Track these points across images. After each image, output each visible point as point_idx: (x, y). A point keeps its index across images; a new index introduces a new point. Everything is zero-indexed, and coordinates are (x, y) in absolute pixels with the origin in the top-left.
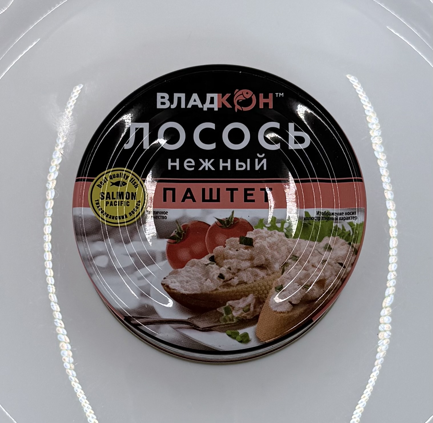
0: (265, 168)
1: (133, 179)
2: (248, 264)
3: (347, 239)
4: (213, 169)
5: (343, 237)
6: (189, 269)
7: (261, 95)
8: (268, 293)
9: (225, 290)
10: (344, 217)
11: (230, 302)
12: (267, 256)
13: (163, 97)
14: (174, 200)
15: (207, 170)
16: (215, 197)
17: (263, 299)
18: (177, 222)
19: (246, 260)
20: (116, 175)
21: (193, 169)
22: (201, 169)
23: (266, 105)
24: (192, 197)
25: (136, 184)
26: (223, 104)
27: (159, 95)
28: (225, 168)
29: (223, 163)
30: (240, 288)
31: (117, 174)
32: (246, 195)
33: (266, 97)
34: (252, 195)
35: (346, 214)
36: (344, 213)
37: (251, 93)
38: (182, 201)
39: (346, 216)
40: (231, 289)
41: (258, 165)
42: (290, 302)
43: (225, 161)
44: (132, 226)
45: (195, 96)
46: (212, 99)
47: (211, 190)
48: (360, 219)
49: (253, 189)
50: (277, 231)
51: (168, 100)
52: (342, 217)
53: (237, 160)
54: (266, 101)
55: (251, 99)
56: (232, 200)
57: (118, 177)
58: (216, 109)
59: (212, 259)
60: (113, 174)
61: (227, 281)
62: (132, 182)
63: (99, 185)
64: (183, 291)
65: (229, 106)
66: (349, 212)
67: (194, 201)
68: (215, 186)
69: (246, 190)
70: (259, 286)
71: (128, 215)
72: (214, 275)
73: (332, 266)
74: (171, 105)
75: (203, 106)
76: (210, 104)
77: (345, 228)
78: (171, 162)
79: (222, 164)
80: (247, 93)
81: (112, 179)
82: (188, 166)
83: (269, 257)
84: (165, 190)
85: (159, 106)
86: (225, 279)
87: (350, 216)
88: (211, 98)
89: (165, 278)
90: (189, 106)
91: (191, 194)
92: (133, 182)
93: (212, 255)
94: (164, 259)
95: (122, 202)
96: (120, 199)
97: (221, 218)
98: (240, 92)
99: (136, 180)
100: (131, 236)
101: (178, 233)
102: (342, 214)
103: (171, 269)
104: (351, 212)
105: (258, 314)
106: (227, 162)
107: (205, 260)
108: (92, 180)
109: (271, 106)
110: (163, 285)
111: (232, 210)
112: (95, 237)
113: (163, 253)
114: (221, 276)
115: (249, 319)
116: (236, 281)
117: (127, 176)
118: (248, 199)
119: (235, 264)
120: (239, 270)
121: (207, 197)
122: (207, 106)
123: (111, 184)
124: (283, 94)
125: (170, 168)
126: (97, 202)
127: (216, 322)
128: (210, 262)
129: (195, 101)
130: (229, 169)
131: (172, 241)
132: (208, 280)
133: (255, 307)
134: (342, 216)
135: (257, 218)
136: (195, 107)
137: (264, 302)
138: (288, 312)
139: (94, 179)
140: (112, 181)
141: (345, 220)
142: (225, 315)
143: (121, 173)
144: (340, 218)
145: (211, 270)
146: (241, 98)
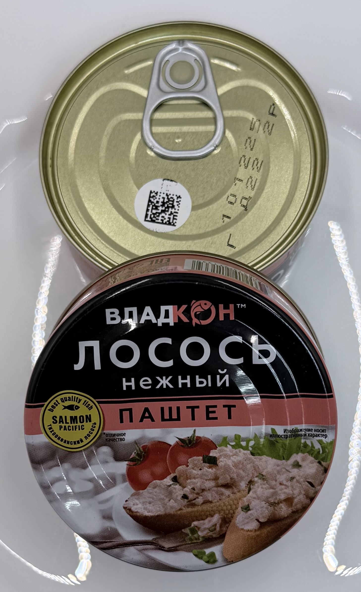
0: (227, 385)
1: (87, 402)
2: (212, 484)
3: (316, 458)
4: (171, 386)
5: (312, 455)
6: (151, 491)
7: (221, 306)
8: (234, 513)
9: (190, 510)
10: (313, 434)
11: (195, 523)
12: (232, 475)
13: (112, 313)
14: (131, 421)
15: (165, 387)
16: (175, 416)
17: (229, 518)
18: (136, 443)
19: (210, 480)
20: (68, 399)
21: (150, 387)
22: (158, 387)
23: (227, 316)
24: (150, 417)
25: (89, 406)
26: (179, 318)
27: (108, 311)
28: (184, 385)
29: (182, 379)
30: (205, 507)
31: (68, 397)
32: (208, 412)
33: (226, 307)
34: (214, 412)
35: (315, 430)
36: (314, 430)
37: (209, 304)
38: (140, 422)
39: (315, 433)
40: (195, 509)
41: (220, 382)
42: (258, 520)
43: (184, 378)
44: (89, 450)
45: (148, 309)
46: (167, 312)
47: (170, 409)
48: (330, 438)
49: (215, 406)
50: (241, 450)
51: (118, 315)
52: (312, 434)
53: (197, 377)
54: (226, 311)
55: (209, 310)
56: (193, 419)
57: (70, 400)
58: (172, 324)
59: (175, 479)
60: (65, 397)
61: (192, 501)
62: (85, 405)
63: (50, 409)
64: (146, 514)
65: (185, 320)
66: (318, 429)
67: (153, 420)
68: (174, 405)
69: (208, 407)
70: (225, 504)
71: (84, 439)
72: (177, 496)
73: (300, 484)
74: (122, 320)
75: (157, 320)
76: (165, 318)
77: (315, 445)
78: (126, 382)
79: (180, 381)
80: (205, 304)
81: (64, 402)
82: (144, 385)
83: (235, 476)
84: (121, 411)
85: (109, 322)
86: (189, 499)
87: (319, 433)
88: (166, 310)
89: (126, 501)
90: (142, 321)
91: (149, 413)
92: (87, 405)
93: (175, 475)
94: (124, 481)
95: (76, 427)
96: (74, 423)
97: (182, 437)
98: (198, 303)
99: (90, 402)
100: (89, 461)
101: (138, 455)
102: (311, 430)
103: (133, 491)
104: (320, 430)
105: (224, 532)
106: (186, 379)
107: (168, 481)
108: (42, 406)
109: (232, 318)
110: (125, 508)
111: (194, 428)
112: (51, 463)
113: (123, 475)
114: (185, 497)
115: (215, 538)
116: (200, 500)
117: (79, 399)
118: (210, 416)
119: (199, 484)
120: (203, 490)
121: (167, 416)
122: (161, 321)
123: (64, 407)
124: (245, 305)
125: (125, 388)
126: (50, 427)
127: (182, 542)
128: (172, 483)
129: (148, 315)
130: (189, 386)
131: (132, 463)
132: (172, 500)
133: (221, 527)
134: (311, 432)
135: (221, 436)
136: (148, 322)
137: (230, 521)
138: (255, 530)
139: (44, 404)
140: (63, 404)
141: (314, 437)
142: (190, 535)
143: (72, 397)
144: (309, 434)
145: (174, 491)
146: (199, 309)
